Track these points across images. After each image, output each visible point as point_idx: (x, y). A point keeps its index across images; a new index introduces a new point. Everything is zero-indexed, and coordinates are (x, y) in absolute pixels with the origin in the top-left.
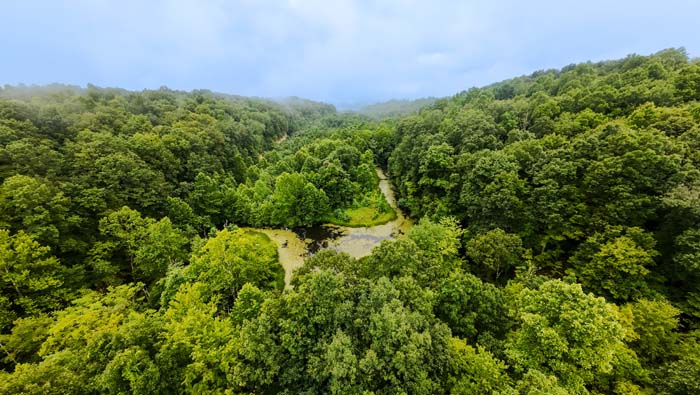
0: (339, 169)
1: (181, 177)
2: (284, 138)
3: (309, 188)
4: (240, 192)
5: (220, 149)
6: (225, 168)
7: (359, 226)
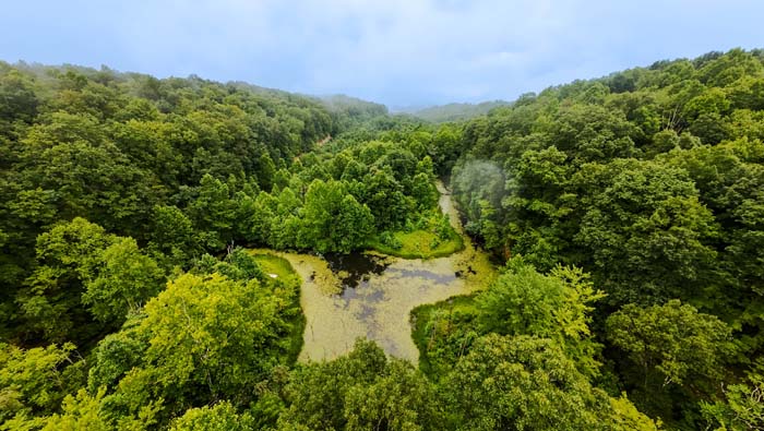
0: (390, 178)
1: (182, 179)
2: (327, 140)
3: (349, 202)
4: (260, 202)
5: (241, 147)
6: (247, 170)
7: (413, 257)
